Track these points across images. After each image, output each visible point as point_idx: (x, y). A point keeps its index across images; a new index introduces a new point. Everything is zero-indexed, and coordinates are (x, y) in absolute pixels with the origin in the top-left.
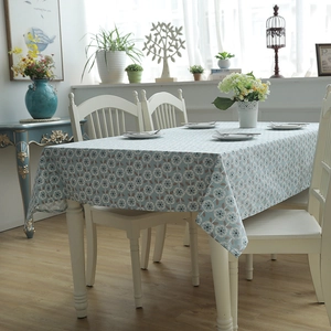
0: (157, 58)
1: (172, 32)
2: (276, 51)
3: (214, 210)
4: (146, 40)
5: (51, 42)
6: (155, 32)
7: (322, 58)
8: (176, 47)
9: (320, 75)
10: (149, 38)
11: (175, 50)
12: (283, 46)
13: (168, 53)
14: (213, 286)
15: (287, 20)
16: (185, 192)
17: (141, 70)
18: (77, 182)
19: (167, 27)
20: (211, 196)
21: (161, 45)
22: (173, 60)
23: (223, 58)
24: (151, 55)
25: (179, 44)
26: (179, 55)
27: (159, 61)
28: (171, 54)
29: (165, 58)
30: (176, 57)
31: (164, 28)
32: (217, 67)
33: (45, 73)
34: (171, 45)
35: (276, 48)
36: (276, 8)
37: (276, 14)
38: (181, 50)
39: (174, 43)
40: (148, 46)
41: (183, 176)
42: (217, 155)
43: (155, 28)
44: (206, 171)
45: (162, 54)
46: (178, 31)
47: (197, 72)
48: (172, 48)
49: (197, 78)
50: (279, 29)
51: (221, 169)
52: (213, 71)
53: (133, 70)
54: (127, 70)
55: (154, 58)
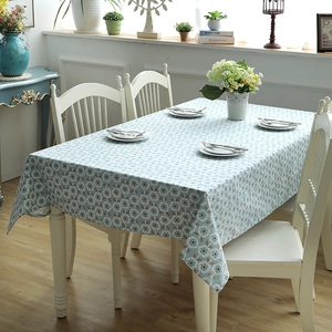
0: (140, 9)
2: (273, 18)
3: (198, 247)
7: (325, 31)
9: (319, 51)
11: (160, 2)
12: (281, 12)
13: (152, 4)
14: (191, 284)
16: (171, 221)
17: (122, 19)
18: (62, 194)
20: (196, 234)
22: (158, 13)
23: (213, 18)
24: (134, 5)
26: (165, 8)
27: (142, 13)
28: (156, 6)
29: (149, 10)
30: (161, 9)
32: (208, 29)
33: (17, 27)
35: (273, 14)
38: (167, 3)
41: (170, 207)
42: (203, 193)
44: (192, 205)
45: (145, 5)
47: (184, 30)
49: (184, 38)
51: (206, 208)
52: (202, 33)
53: (112, 19)
54: (105, 18)
55: (136, 9)
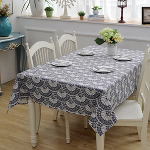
0: (61, 5)
2: (122, 9)
7: (145, 14)
11: (71, 2)
12: (126, 6)
13: (67, 3)
17: (53, 10)
23: (95, 9)
24: (58, 4)
26: (73, 5)
27: (62, 7)
28: (69, 4)
29: (66, 6)
30: (71, 5)
32: (92, 14)
35: (122, 7)
38: (74, 2)
45: (64, 4)
47: (82, 15)
48: (69, 1)
52: (91, 16)
54: (45, 10)
55: (60, 5)
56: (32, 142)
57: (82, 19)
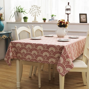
0: (33, 15)
1: (38, 8)
2: (68, 15)
4: (30, 10)
5: (1, 9)
6: (33, 8)
8: (38, 12)
10: (31, 9)
12: (70, 14)
13: (36, 14)
15: (71, 6)
17: (28, 18)
19: (36, 6)
21: (34, 11)
22: (37, 16)
24: (31, 14)
25: (39, 12)
27: (33, 16)
28: (37, 14)
30: (38, 15)
31: (35, 6)
32: (51, 19)
34: (37, 12)
35: (68, 14)
36: (69, 3)
37: (68, 5)
38: (40, 13)
39: (38, 11)
40: (30, 11)
43: (32, 6)
46: (39, 8)
47: (45, 20)
48: (37, 13)
50: (69, 9)
53: (25, 18)
54: (23, 18)
55: (32, 15)
56: (17, 86)
57: (45, 22)
